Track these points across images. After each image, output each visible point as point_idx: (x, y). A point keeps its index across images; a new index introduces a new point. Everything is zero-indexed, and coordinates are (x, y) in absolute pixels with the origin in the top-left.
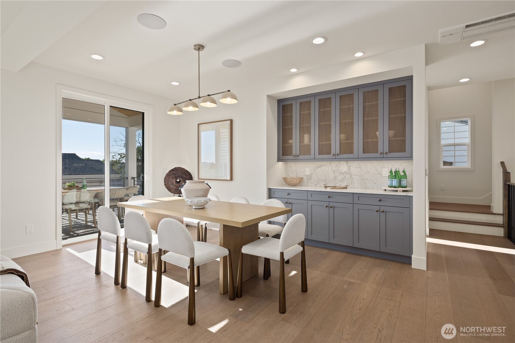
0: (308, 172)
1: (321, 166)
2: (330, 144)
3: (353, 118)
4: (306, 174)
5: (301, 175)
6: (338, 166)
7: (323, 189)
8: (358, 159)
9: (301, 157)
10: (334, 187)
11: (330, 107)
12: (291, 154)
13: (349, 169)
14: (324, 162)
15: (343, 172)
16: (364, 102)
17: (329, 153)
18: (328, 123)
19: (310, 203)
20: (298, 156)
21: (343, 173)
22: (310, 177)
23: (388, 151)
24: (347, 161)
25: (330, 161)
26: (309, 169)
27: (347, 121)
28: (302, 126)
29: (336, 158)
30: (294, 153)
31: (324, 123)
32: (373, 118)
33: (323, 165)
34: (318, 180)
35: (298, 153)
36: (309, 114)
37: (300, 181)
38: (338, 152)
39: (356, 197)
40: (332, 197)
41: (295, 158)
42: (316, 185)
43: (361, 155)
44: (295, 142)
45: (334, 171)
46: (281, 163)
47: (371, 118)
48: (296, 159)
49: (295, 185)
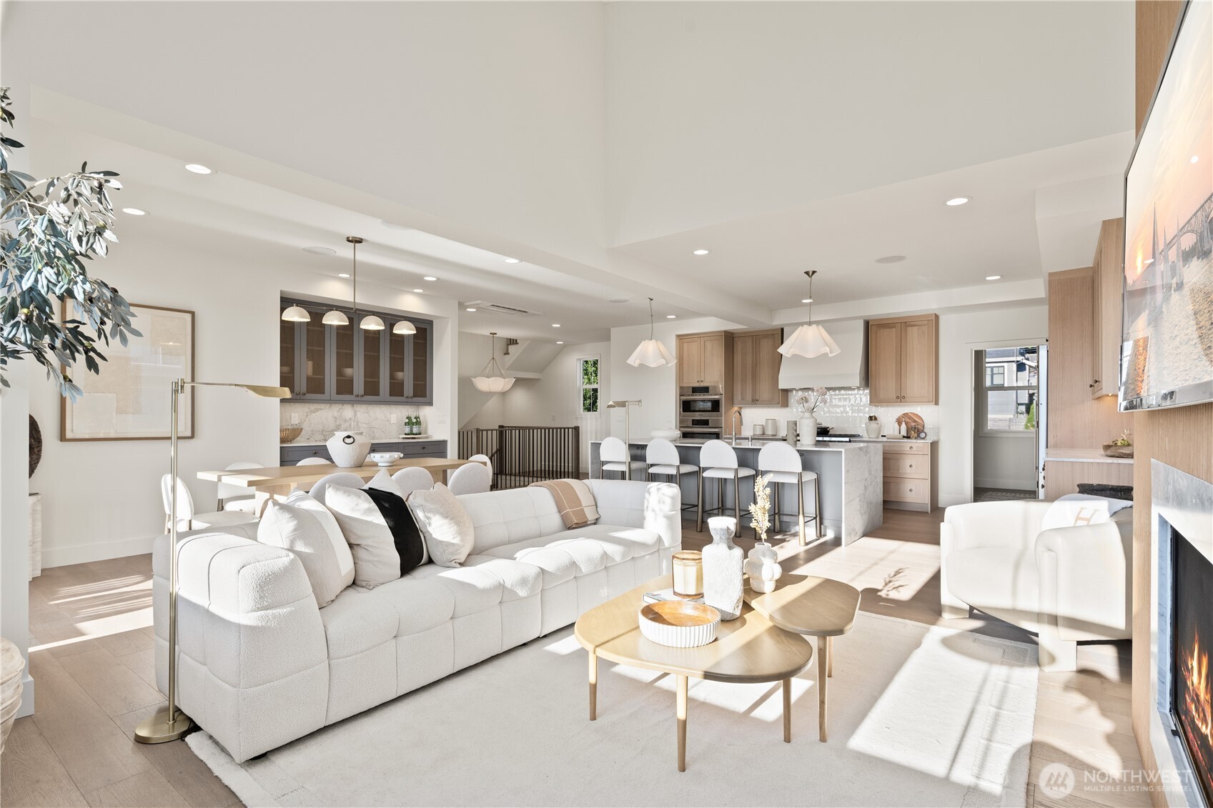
0: (295, 420)
1: (317, 410)
4: (293, 423)
6: (341, 411)
13: (355, 414)
14: (322, 405)
15: (348, 418)
17: (351, 392)
20: (304, 394)
21: (347, 421)
23: (412, 395)
25: (330, 404)
26: (297, 414)
28: (309, 347)
29: (359, 400)
30: (297, 389)
33: (320, 409)
34: (312, 431)
35: (304, 390)
37: (298, 434)
38: (362, 392)
44: (298, 372)
45: (335, 418)
48: (301, 398)
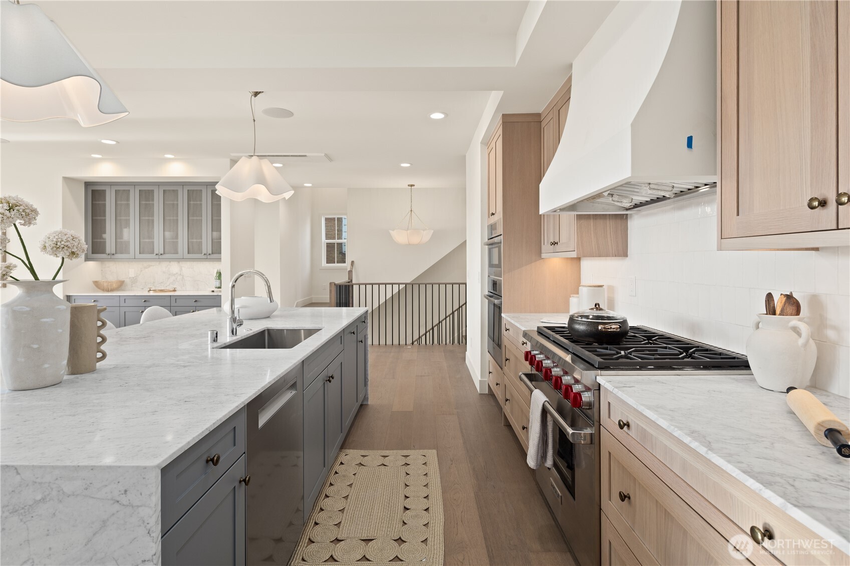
0: (132, 274)
1: (149, 266)
2: (153, 243)
3: (177, 216)
4: (130, 276)
5: (121, 278)
7: (146, 293)
8: (183, 259)
9: (118, 256)
10: (162, 291)
11: (153, 200)
12: (103, 252)
13: (181, 270)
15: (174, 273)
16: (189, 200)
17: (152, 252)
18: (150, 218)
19: (123, 310)
20: (113, 254)
21: (174, 275)
22: (134, 280)
23: (211, 253)
24: (179, 262)
26: (132, 270)
27: (172, 218)
28: (118, 218)
29: (160, 257)
30: (108, 250)
31: (147, 218)
32: (198, 218)
33: (152, 266)
34: (145, 283)
35: (114, 252)
36: (128, 205)
37: (121, 285)
38: (161, 252)
39: (173, 300)
40: (149, 301)
41: (109, 257)
42: (143, 289)
43: (186, 255)
44: (109, 237)
45: (163, 271)
46: (91, 264)
47: (195, 218)
48: (112, 257)
49: (112, 290)
